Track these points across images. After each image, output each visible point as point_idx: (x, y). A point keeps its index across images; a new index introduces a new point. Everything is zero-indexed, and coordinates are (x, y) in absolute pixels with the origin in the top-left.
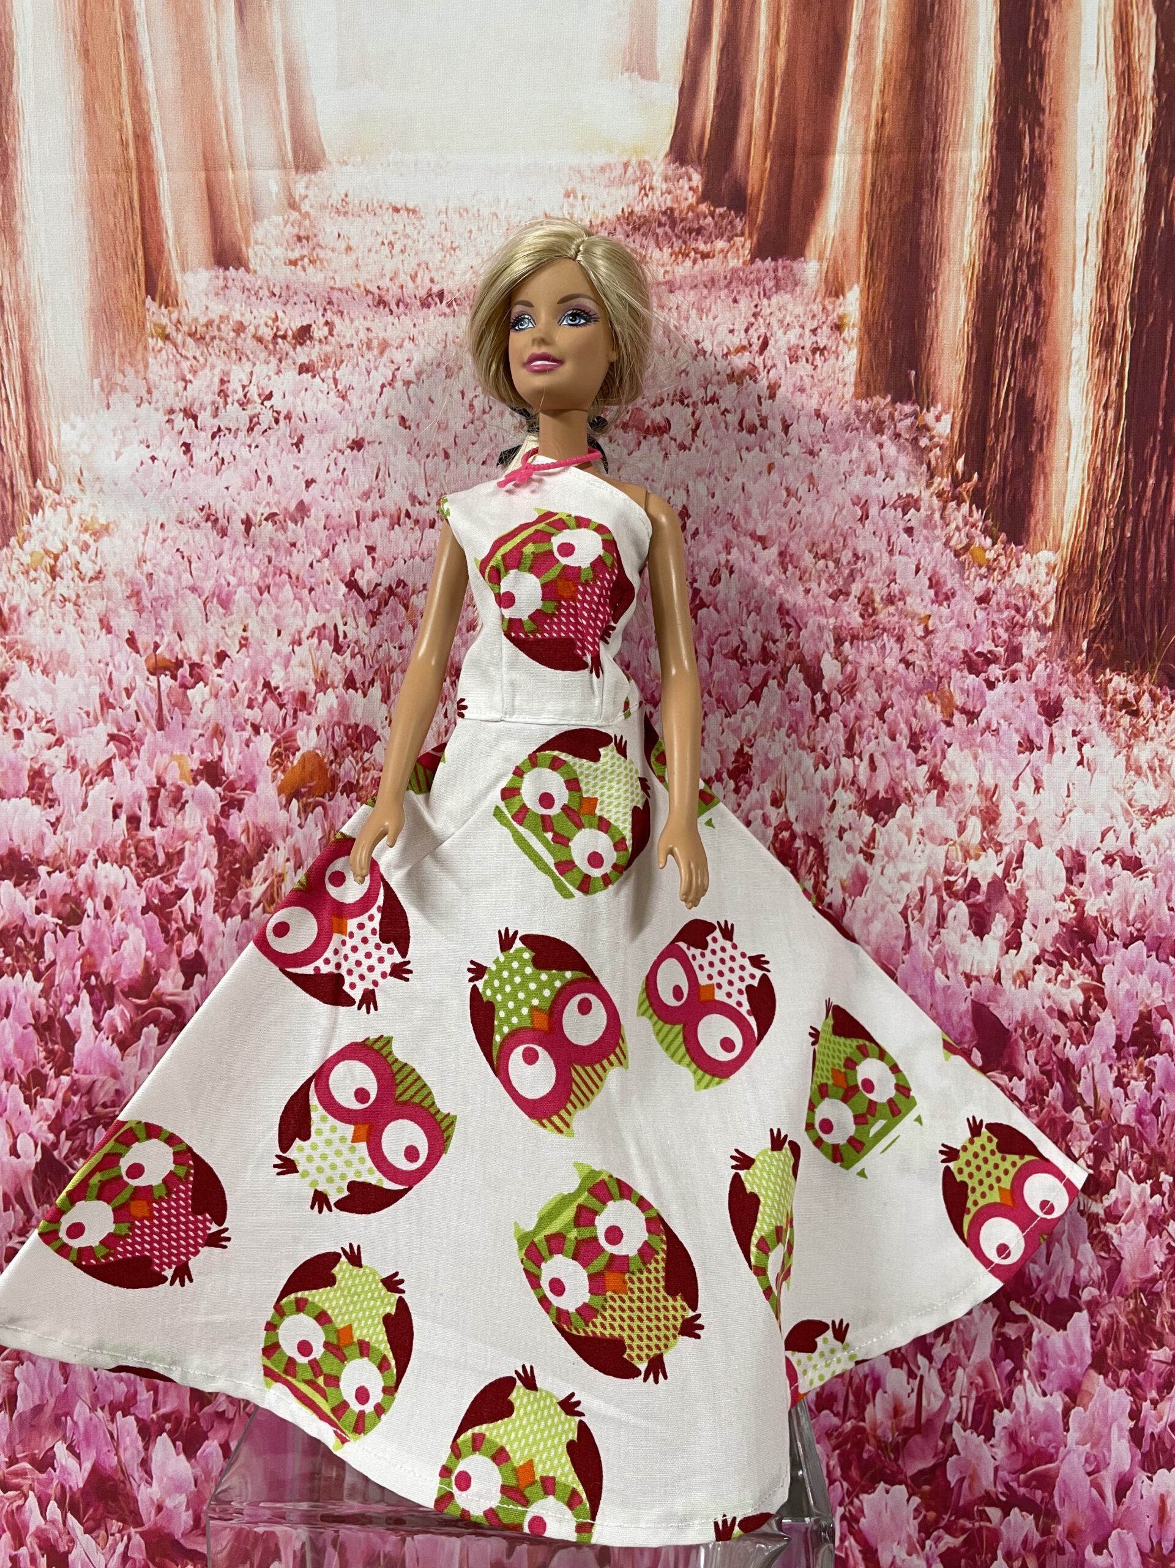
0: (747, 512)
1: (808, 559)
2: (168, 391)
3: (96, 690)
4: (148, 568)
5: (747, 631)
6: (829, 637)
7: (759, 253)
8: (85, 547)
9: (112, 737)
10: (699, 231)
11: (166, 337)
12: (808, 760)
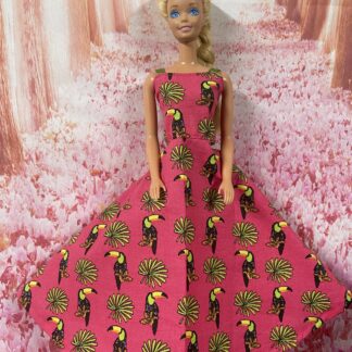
0: (295, 124)
1: (313, 140)
2: (98, 77)
3: (72, 181)
4: (91, 139)
5: (293, 163)
6: (318, 165)
7: (304, 37)
8: (68, 131)
9: (78, 197)
10: (285, 29)
11: (97, 57)
12: (310, 204)
